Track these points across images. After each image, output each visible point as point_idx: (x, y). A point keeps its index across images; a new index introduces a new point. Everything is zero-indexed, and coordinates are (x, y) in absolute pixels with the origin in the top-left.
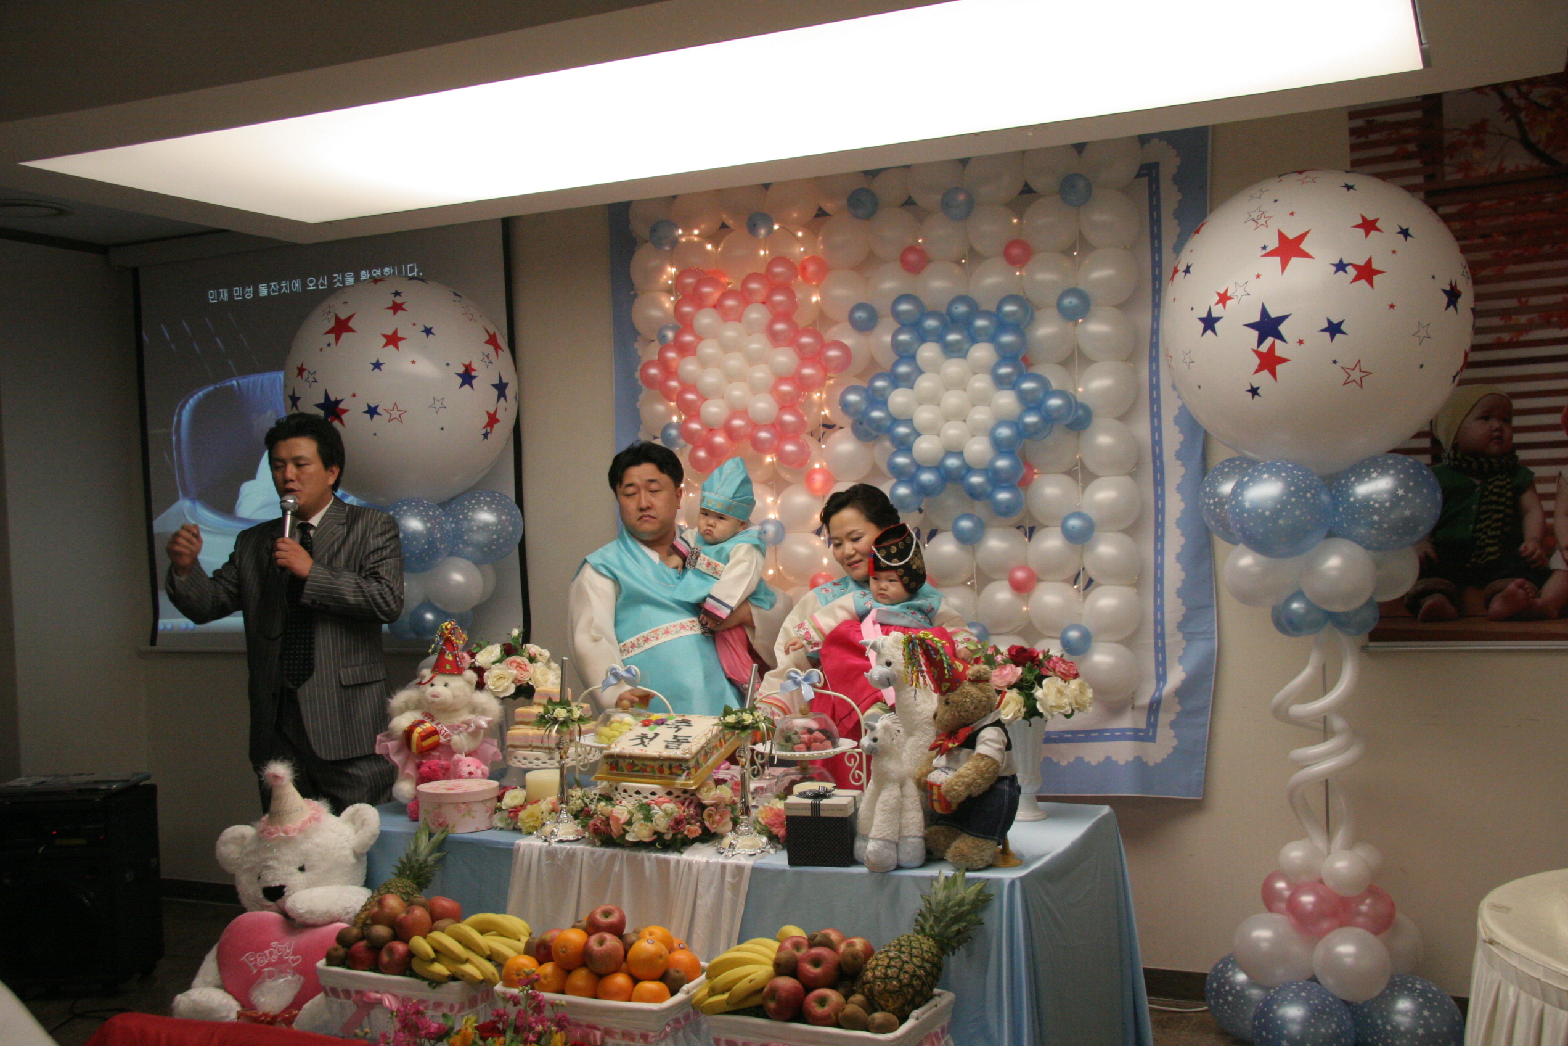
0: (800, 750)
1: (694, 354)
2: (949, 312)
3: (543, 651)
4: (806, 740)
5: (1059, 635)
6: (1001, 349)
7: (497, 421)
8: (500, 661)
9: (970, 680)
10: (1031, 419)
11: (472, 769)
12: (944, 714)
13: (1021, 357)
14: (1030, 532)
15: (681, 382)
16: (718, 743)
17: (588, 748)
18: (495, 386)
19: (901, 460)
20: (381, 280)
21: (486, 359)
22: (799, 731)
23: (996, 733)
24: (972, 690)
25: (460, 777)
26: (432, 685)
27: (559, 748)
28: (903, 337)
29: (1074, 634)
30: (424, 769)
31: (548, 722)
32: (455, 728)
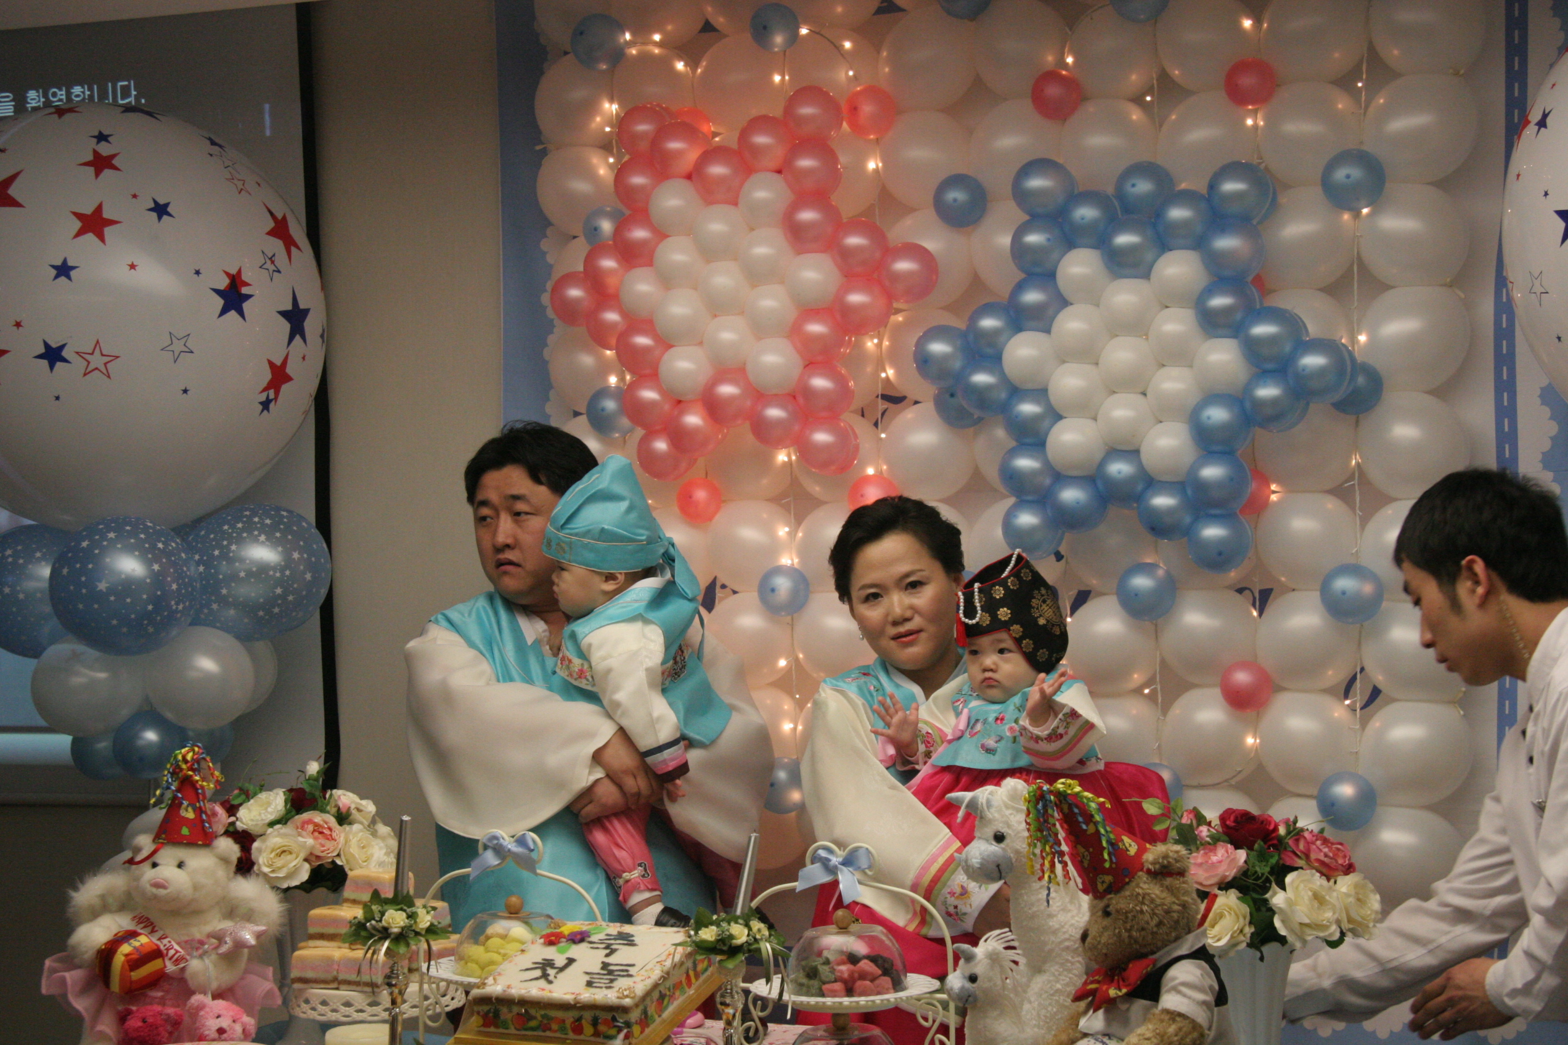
0: (834, 994)
1: (650, 263)
2: (1120, 195)
3: (364, 802)
4: (846, 975)
5: (1315, 791)
6: (1215, 263)
7: (289, 379)
8: (282, 821)
9: (1149, 872)
10: (1267, 392)
11: (224, 1023)
12: (1101, 935)
13: (1250, 278)
14: (1263, 599)
15: (624, 314)
16: (684, 979)
17: (443, 984)
18: (284, 314)
19: (1025, 463)
20: (71, 110)
21: (269, 265)
22: (832, 958)
23: (1198, 972)
24: (1153, 889)
25: (202, 1038)
26: (155, 865)
27: (390, 985)
28: (1033, 238)
29: (1346, 790)
30: (134, 1023)
31: (372, 936)
32: (195, 946)
